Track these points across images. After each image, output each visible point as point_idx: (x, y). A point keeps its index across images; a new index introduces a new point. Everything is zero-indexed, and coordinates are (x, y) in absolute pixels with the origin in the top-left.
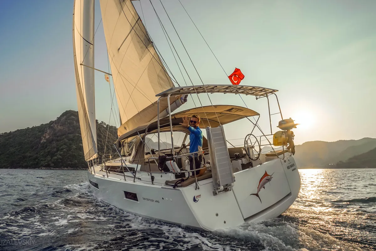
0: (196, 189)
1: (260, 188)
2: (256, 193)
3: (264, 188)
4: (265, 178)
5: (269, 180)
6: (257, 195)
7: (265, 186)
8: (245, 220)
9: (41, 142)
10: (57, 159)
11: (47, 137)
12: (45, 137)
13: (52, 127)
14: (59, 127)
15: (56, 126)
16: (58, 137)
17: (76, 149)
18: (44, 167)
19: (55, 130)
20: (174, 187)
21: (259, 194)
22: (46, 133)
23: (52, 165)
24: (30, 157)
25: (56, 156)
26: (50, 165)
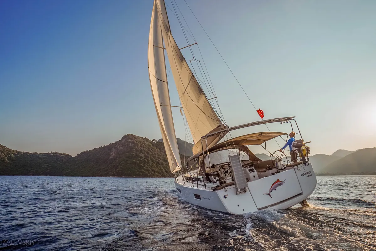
0: (225, 191)
1: (272, 190)
2: (268, 193)
3: (275, 190)
4: (278, 183)
5: (280, 185)
6: (269, 194)
7: (276, 189)
8: (259, 209)
9: (110, 158)
10: (119, 171)
11: (113, 155)
12: (112, 155)
13: (116, 147)
14: (121, 148)
15: (119, 146)
16: (120, 155)
17: (131, 163)
18: (111, 175)
19: (118, 149)
20: (214, 190)
21: (270, 194)
22: (113, 151)
23: (116, 174)
24: (103, 169)
25: (118, 168)
26: (114, 174)
